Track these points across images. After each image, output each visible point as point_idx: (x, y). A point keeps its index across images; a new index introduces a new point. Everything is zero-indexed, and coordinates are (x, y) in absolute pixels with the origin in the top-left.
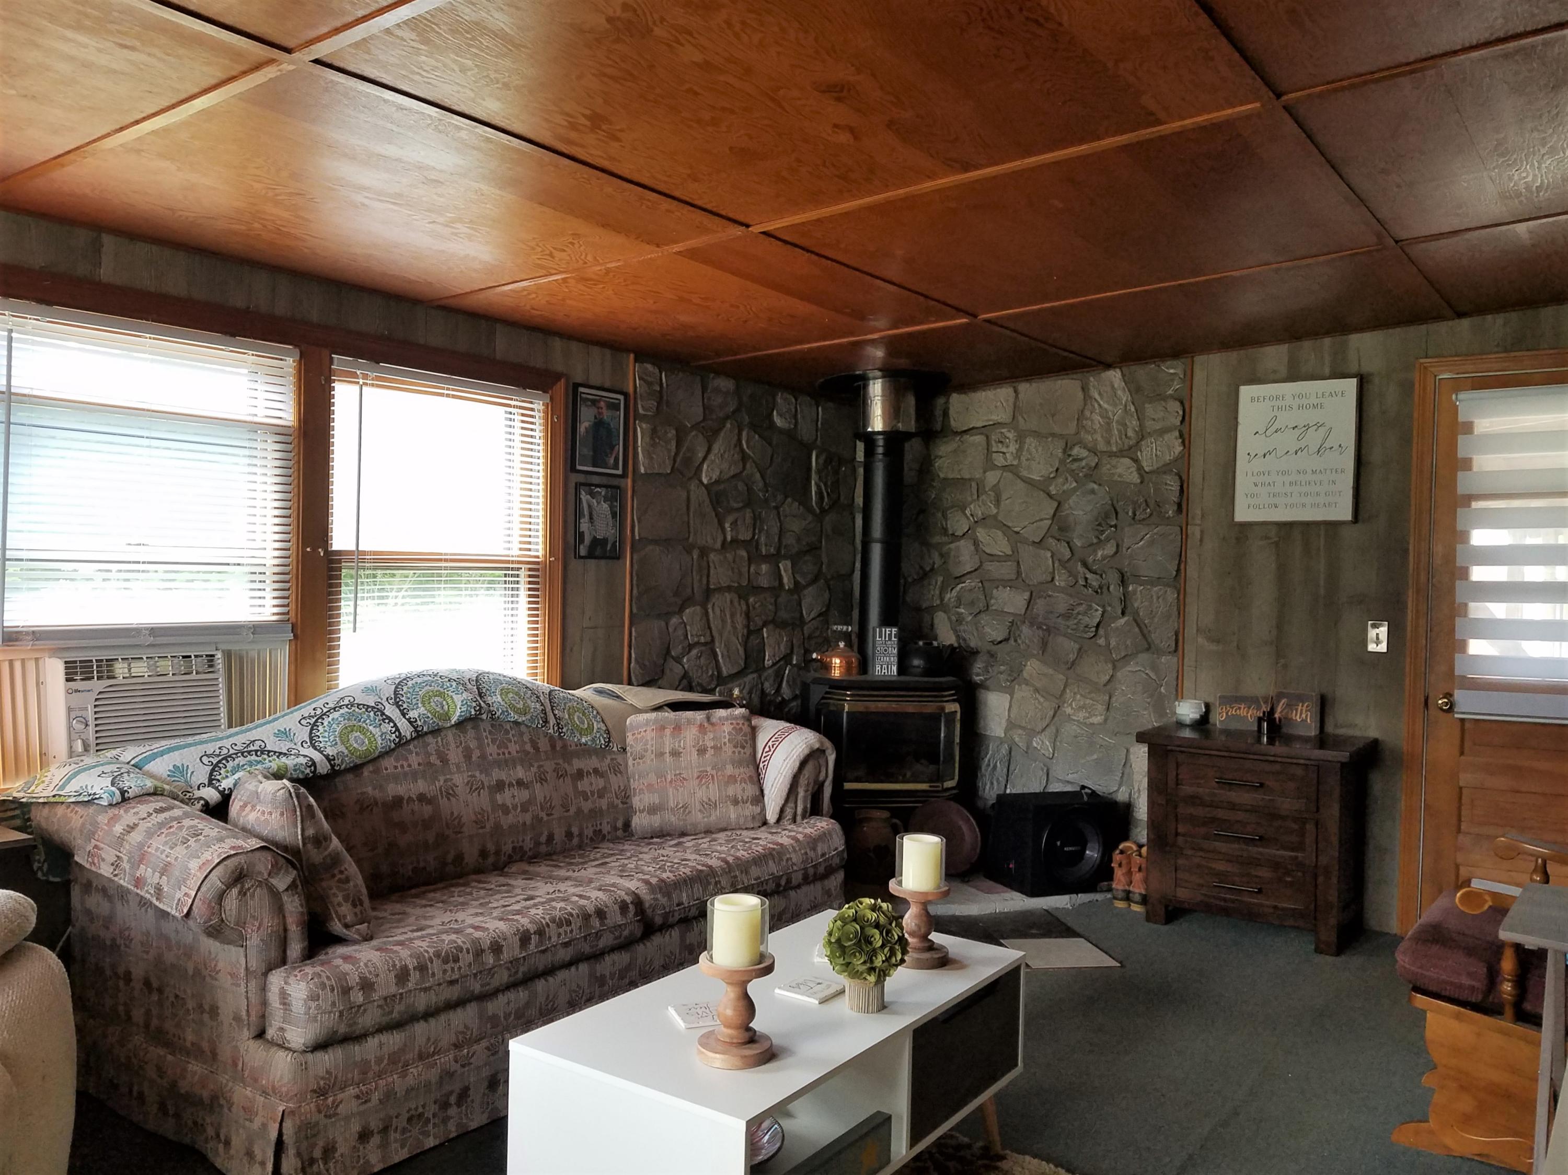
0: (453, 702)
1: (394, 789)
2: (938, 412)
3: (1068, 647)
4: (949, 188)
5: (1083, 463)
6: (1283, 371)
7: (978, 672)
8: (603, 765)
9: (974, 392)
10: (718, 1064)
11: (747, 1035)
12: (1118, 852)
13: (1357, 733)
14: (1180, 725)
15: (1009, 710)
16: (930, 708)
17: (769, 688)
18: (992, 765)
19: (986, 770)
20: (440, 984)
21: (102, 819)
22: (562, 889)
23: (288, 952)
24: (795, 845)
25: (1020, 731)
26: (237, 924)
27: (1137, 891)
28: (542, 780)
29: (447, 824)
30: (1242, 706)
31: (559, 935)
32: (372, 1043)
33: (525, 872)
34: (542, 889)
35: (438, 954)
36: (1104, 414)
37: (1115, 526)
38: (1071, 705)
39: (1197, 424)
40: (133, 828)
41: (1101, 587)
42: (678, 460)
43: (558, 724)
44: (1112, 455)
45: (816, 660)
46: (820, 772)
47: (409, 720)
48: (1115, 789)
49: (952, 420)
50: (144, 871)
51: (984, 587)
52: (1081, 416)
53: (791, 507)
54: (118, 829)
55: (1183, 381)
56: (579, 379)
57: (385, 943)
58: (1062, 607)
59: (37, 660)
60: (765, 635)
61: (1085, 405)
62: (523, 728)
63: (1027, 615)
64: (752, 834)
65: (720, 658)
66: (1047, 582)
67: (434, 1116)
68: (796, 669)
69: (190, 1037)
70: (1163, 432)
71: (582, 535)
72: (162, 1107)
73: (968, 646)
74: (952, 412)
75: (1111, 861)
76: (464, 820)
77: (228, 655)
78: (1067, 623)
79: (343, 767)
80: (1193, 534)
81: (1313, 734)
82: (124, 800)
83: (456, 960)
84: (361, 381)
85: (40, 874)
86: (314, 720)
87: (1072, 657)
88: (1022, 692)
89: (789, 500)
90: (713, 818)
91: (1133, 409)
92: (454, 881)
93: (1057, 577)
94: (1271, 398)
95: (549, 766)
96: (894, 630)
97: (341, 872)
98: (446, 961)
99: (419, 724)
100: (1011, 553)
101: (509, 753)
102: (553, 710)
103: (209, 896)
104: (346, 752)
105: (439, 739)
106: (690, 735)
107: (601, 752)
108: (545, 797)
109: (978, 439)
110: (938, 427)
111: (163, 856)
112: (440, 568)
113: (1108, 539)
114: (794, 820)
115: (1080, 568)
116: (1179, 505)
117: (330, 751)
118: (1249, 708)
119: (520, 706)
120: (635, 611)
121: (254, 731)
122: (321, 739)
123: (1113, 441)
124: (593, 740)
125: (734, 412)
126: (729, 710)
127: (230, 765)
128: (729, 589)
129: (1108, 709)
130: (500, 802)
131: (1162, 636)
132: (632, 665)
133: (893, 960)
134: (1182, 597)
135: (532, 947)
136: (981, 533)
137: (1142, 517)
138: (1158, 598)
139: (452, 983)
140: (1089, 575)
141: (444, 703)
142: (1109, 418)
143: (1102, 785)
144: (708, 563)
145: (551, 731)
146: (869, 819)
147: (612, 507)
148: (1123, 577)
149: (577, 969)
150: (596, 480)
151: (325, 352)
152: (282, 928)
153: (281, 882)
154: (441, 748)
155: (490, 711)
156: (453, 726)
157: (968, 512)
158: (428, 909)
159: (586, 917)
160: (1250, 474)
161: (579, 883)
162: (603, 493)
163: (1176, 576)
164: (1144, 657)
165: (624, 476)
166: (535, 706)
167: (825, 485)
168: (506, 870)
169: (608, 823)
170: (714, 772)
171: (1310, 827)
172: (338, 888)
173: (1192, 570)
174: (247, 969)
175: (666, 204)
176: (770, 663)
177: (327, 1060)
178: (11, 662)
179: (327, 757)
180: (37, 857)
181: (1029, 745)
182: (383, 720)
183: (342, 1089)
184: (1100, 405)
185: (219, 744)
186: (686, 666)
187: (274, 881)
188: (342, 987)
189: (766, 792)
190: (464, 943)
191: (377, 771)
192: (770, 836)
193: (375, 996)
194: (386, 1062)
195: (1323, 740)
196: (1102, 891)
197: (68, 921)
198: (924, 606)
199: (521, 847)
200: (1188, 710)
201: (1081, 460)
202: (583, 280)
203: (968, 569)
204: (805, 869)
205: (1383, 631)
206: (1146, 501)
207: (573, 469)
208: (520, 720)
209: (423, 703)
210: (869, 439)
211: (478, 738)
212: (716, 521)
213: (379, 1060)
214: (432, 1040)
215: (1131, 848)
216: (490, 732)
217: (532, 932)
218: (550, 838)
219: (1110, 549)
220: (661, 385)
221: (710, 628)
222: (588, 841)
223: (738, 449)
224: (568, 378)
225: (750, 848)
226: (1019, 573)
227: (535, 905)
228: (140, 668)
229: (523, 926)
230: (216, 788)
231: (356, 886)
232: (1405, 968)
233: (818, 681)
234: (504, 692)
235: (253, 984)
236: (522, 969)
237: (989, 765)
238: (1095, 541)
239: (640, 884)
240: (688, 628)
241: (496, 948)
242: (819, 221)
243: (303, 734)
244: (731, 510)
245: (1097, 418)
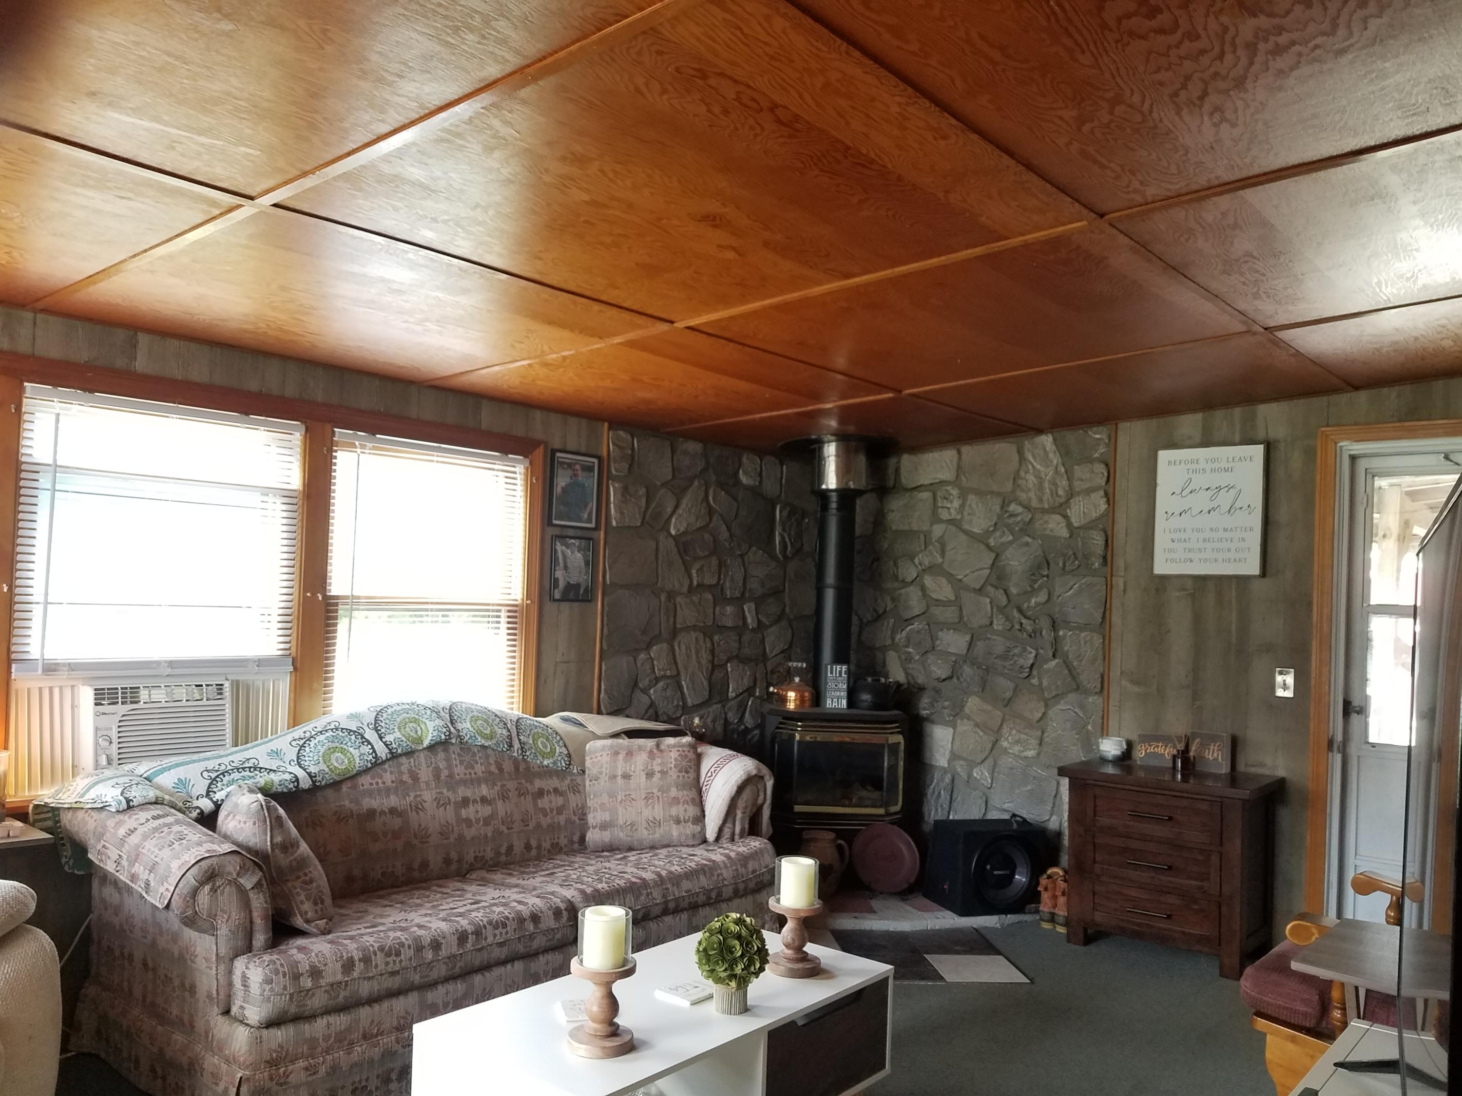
0: (427, 728)
1: (368, 803)
2: (891, 470)
3: (1004, 685)
4: (835, 291)
5: (1019, 518)
6: (1197, 436)
7: (924, 706)
8: (563, 785)
9: (923, 453)
10: (583, 1053)
11: (610, 1029)
12: (1045, 876)
13: (1267, 772)
14: (1104, 760)
15: (952, 743)
16: (875, 739)
17: (733, 717)
18: (936, 793)
19: (932, 796)
20: (381, 975)
21: (111, 823)
22: (506, 896)
23: (254, 942)
24: (727, 862)
25: (962, 762)
26: (209, 916)
27: (1061, 913)
28: (504, 797)
29: (415, 835)
30: (1160, 744)
31: (495, 936)
32: (321, 1023)
33: (483, 879)
34: (490, 894)
35: (381, 949)
36: (1038, 477)
37: (1047, 576)
38: (1007, 739)
39: (1121, 484)
40: (132, 832)
41: (1034, 632)
42: (648, 516)
43: (522, 748)
44: (1044, 511)
45: (773, 693)
46: (758, 795)
47: (385, 743)
48: (1047, 818)
49: (902, 477)
50: (138, 869)
51: (930, 629)
52: (1016, 477)
53: (755, 555)
54: (122, 832)
55: (1108, 445)
56: (557, 445)
57: (338, 937)
58: (999, 649)
59: (73, 687)
60: (729, 669)
61: (1020, 465)
62: (489, 751)
63: (969, 657)
64: (690, 850)
65: (685, 689)
66: (987, 626)
67: (377, 1088)
68: (759, 701)
69: (175, 1011)
70: (1089, 491)
71: (556, 580)
72: (153, 1070)
73: (916, 683)
74: (903, 470)
75: (1038, 884)
76: (430, 831)
77: (236, 685)
78: (1005, 664)
79: (323, 783)
80: (1117, 585)
81: (1224, 772)
82: (129, 807)
83: (398, 954)
84: (359, 450)
85: (66, 868)
86: (302, 742)
87: (1008, 695)
88: (964, 726)
89: (754, 548)
90: (657, 836)
91: (1063, 470)
92: (418, 885)
93: (995, 621)
94: (1187, 462)
95: (511, 785)
96: (844, 668)
97: (305, 875)
98: (388, 954)
99: (394, 746)
100: (953, 598)
101: (475, 774)
102: (518, 735)
103: (185, 892)
104: (327, 770)
105: (412, 760)
106: (641, 759)
107: (561, 774)
108: (506, 813)
109: (926, 495)
110: (891, 483)
111: (153, 857)
112: (427, 610)
113: (1040, 588)
114: (732, 840)
115: (1016, 613)
116: (1105, 558)
117: (313, 769)
118: (1166, 746)
119: (488, 732)
120: (605, 647)
121: (250, 751)
122: (306, 759)
123: (1045, 498)
124: (555, 763)
125: (701, 472)
126: (678, 739)
127: (226, 779)
128: (695, 628)
129: (1040, 744)
130: (464, 817)
131: (1089, 677)
132: (602, 696)
133: (752, 969)
134: (1107, 642)
135: (469, 946)
136: (928, 581)
137: (1072, 568)
138: (1085, 643)
139: (393, 974)
140: (1024, 621)
141: (418, 728)
142: (1041, 478)
143: (1032, 813)
144: (675, 604)
145: (515, 754)
146: (814, 840)
147: (585, 557)
148: (1054, 622)
149: (513, 967)
150: (571, 532)
151: (328, 426)
152: (248, 921)
153: (248, 882)
154: (414, 768)
155: (459, 736)
156: (425, 749)
157: (916, 561)
158: (387, 908)
159: (521, 920)
160: (1167, 531)
161: (524, 890)
162: (577, 544)
163: (1102, 623)
164: (1072, 697)
165: (597, 528)
166: (501, 732)
167: (789, 535)
168: (468, 876)
169: (565, 837)
170: (659, 794)
171: (1215, 859)
172: (301, 888)
173: (1116, 619)
174: (217, 955)
175: (596, 307)
176: (734, 695)
177: (279, 1035)
178: (51, 689)
179: (309, 774)
180: (65, 854)
181: (970, 775)
182: (363, 743)
183: (293, 1062)
184: (1033, 467)
185: (219, 761)
186: (653, 697)
187: (242, 881)
188: (293, 973)
189: (706, 813)
190: (406, 939)
191: (354, 787)
192: (705, 853)
193: (323, 982)
194: (333, 1039)
195: (1234, 778)
196: (1030, 913)
197: (89, 911)
198: (877, 646)
199: (483, 857)
200: (1110, 747)
201: (1017, 515)
202: (546, 365)
203: (917, 612)
204: (736, 884)
205: (1290, 679)
206: (1074, 554)
207: (550, 524)
208: (486, 744)
209: (399, 728)
210: (824, 495)
211: (448, 760)
212: (683, 567)
213: (326, 1038)
214: (375, 1023)
215: (1058, 874)
216: (459, 755)
217: (470, 931)
218: (510, 849)
219: (1042, 597)
220: (633, 449)
221: (676, 663)
222: (546, 853)
223: (705, 504)
224: (546, 444)
225: (684, 864)
226: (961, 617)
227: (478, 908)
228: (159, 695)
229: (462, 927)
230: (211, 799)
231: (318, 887)
232: (1247, 993)
233: (772, 712)
234: (474, 719)
235: (222, 967)
236: (459, 965)
237: (934, 792)
238: (1029, 589)
239: (576, 893)
240: (655, 662)
241: (436, 945)
242: (732, 318)
243: (292, 754)
244: (696, 559)
245: (1031, 478)
